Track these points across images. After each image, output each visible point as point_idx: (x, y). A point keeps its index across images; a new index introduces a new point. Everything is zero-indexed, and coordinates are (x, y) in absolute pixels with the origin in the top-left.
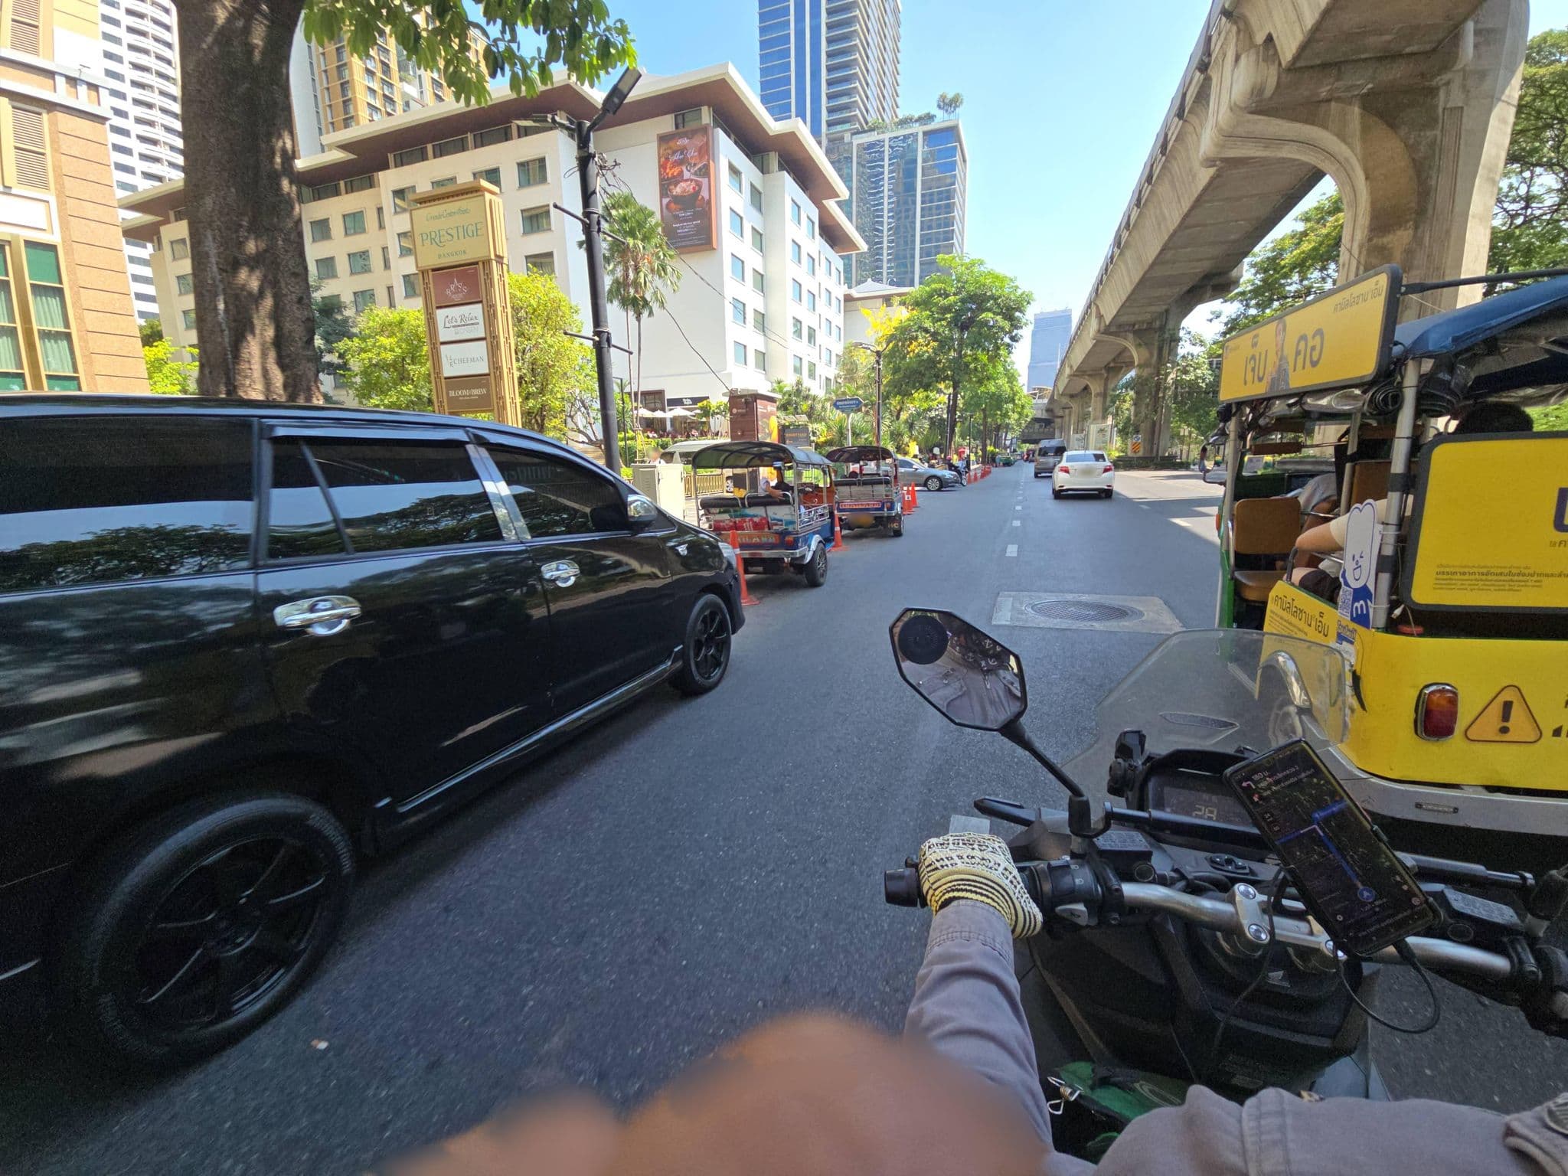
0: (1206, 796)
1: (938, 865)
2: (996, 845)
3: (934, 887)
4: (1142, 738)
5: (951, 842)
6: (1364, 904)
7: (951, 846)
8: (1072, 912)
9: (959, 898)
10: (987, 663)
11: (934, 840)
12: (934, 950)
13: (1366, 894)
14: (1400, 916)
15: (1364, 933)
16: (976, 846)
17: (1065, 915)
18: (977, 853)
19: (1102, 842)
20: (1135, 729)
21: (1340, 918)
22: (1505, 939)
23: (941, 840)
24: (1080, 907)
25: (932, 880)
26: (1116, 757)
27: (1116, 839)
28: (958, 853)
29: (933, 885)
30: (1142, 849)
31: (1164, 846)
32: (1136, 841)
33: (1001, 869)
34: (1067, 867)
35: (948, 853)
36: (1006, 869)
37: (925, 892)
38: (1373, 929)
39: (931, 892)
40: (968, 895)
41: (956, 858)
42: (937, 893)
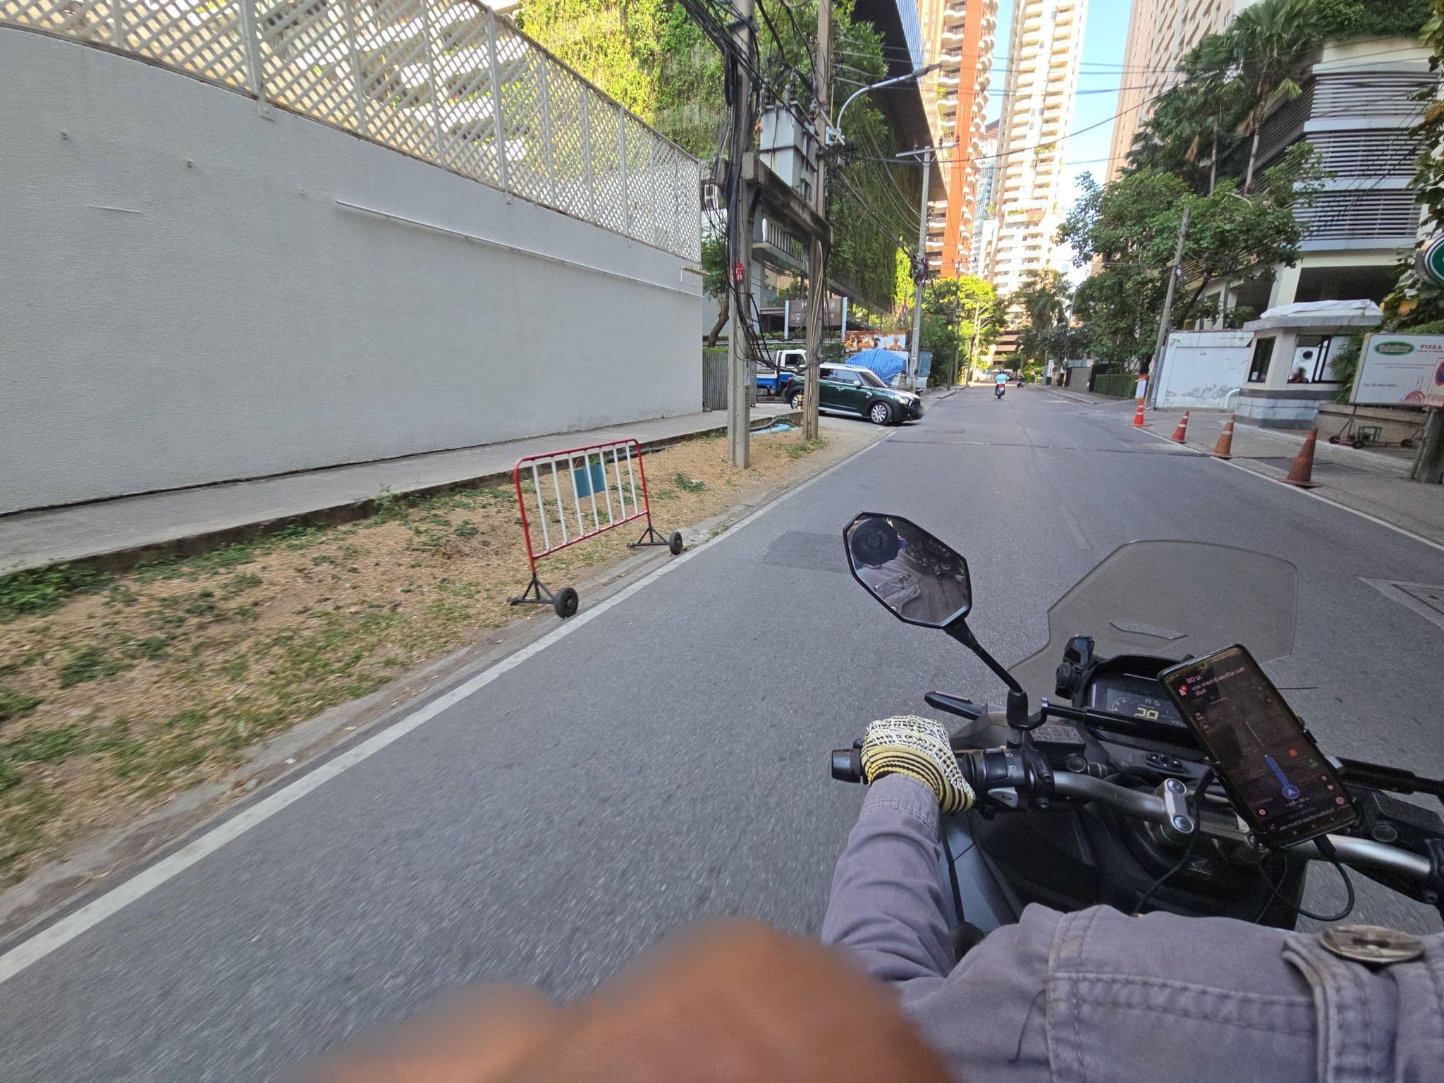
0: (1148, 700)
1: (878, 742)
2: (935, 729)
3: (872, 760)
4: (1090, 643)
5: (893, 723)
6: (1288, 801)
7: (892, 727)
8: (1003, 795)
9: (892, 772)
10: (940, 568)
11: (877, 722)
12: (865, 815)
13: (1290, 792)
14: (1323, 813)
15: (1285, 827)
16: (915, 728)
17: (996, 797)
18: (915, 734)
19: (1037, 734)
20: (1085, 635)
21: (1262, 812)
22: (1428, 841)
23: (884, 722)
24: (1012, 791)
25: (870, 754)
26: (1064, 661)
27: (1054, 731)
28: (898, 733)
29: (872, 759)
30: (1076, 742)
31: (1101, 742)
32: (1072, 735)
33: (935, 750)
34: (1002, 754)
35: (890, 733)
36: (941, 750)
37: (863, 764)
38: (1295, 824)
39: (868, 764)
40: (901, 770)
41: (895, 738)
42: (874, 765)
